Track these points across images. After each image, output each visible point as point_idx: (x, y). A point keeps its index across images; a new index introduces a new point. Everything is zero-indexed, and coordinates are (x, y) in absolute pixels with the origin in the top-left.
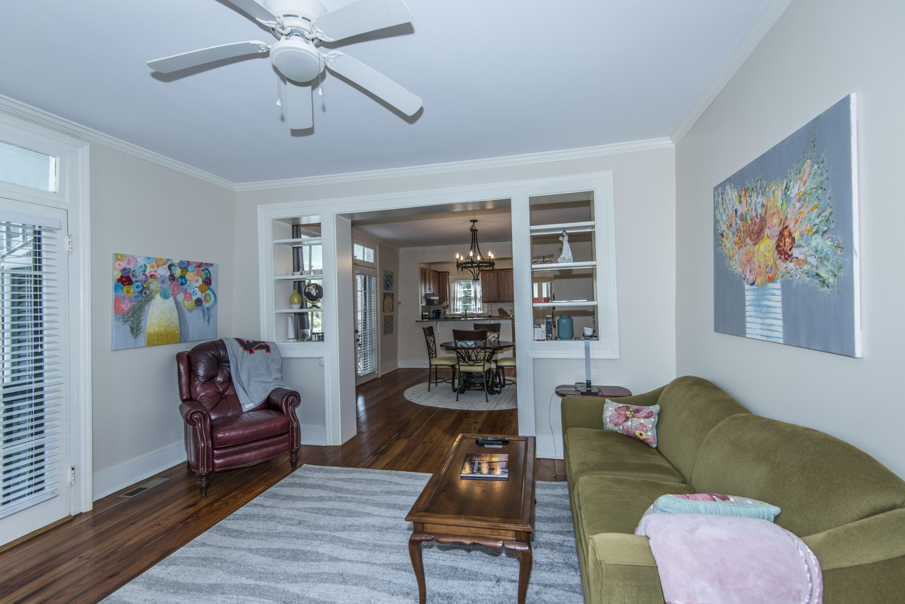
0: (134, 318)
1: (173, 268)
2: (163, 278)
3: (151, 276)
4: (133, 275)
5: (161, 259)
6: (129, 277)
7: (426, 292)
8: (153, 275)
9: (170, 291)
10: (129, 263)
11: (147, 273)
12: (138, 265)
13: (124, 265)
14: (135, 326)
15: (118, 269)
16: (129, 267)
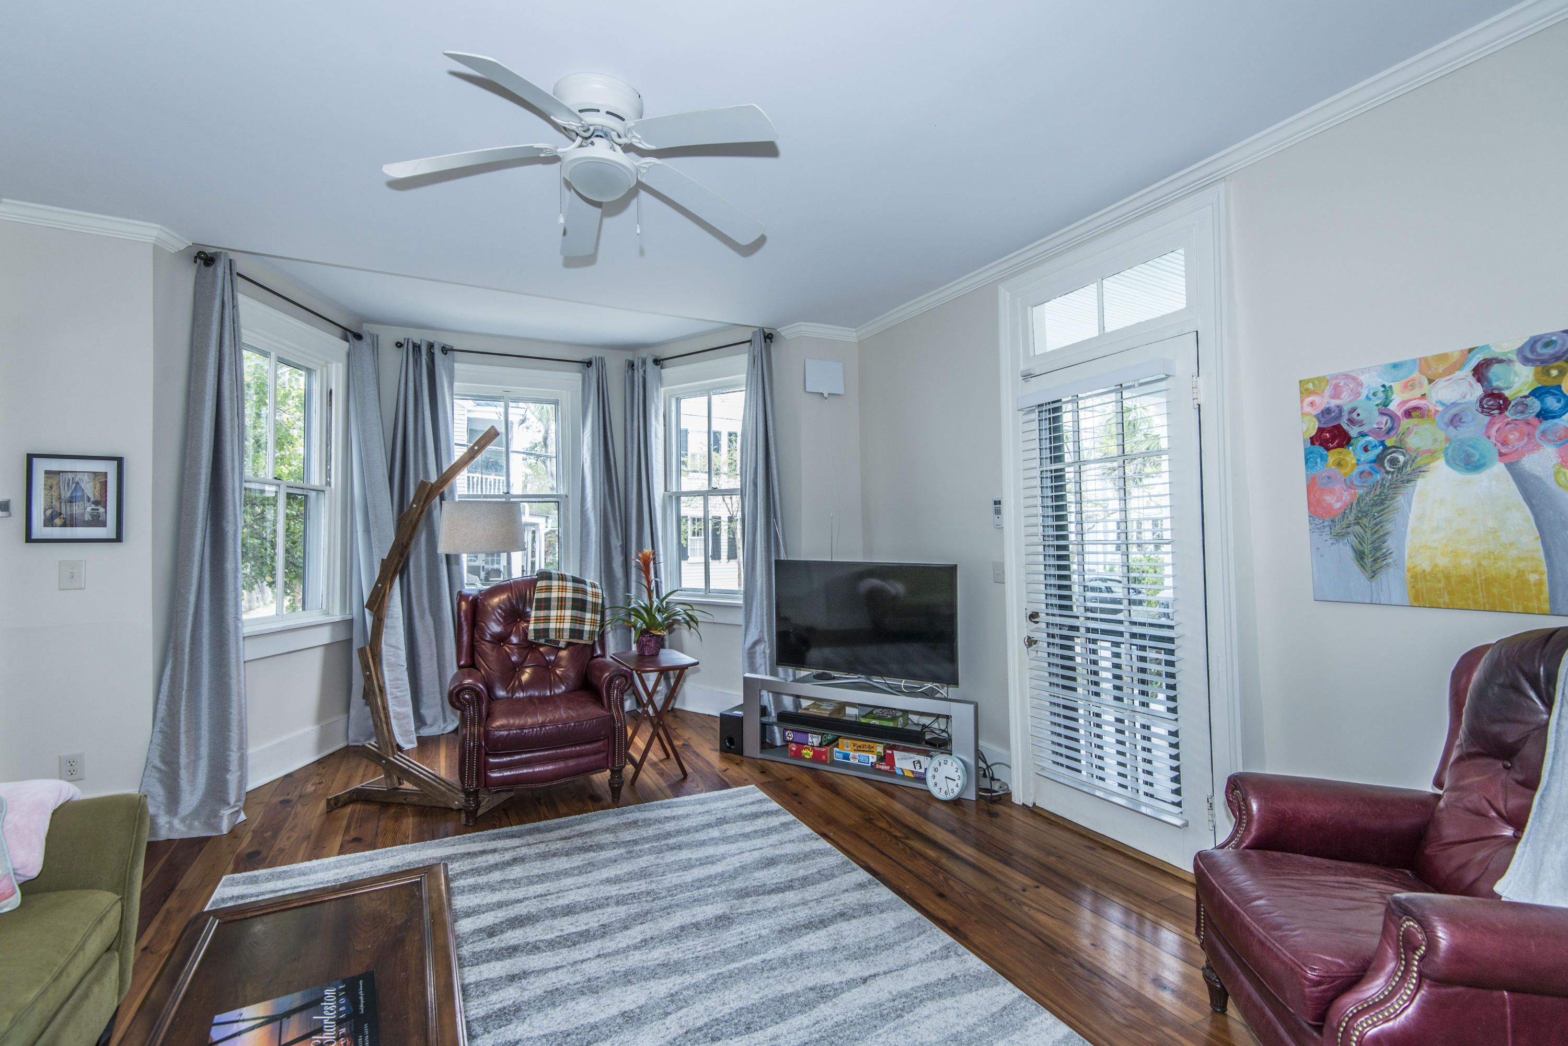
0: (1364, 527)
1: (1495, 371)
2: (1453, 411)
3: (1408, 414)
4: (1351, 421)
5: (1444, 357)
6: (1339, 427)
8: (1416, 408)
9: (1489, 447)
10: (1336, 395)
11: (1393, 407)
12: (1364, 392)
13: (1324, 401)
14: (1367, 548)
15: (1308, 414)
16: (1338, 402)
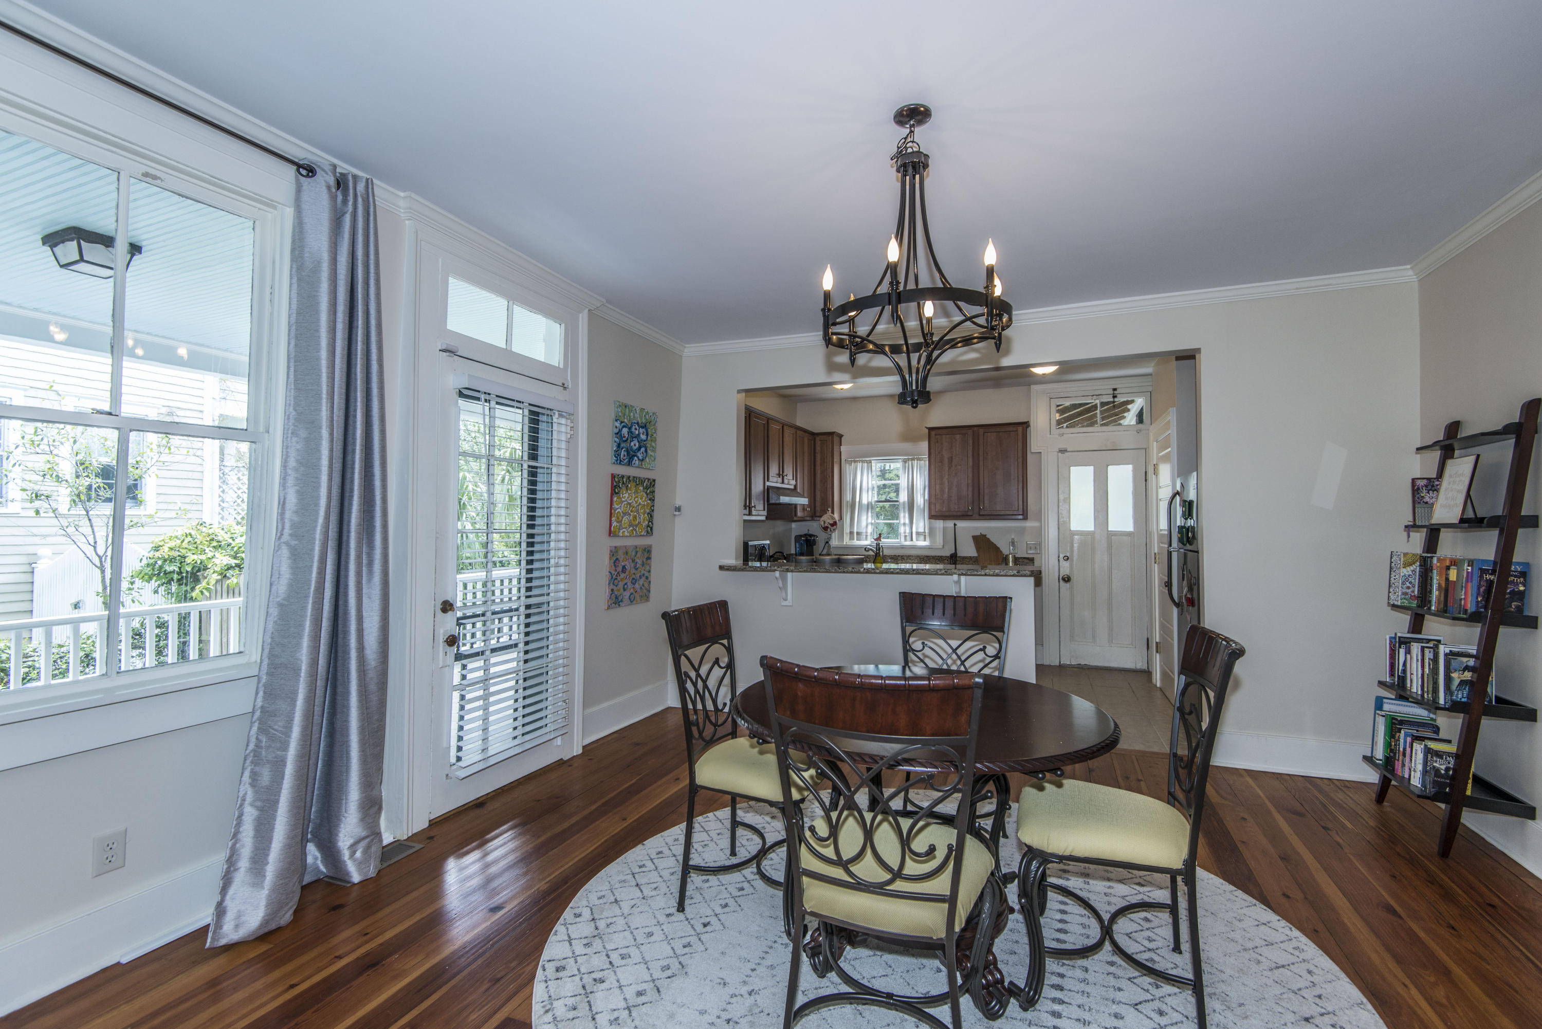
7: (768, 484)
